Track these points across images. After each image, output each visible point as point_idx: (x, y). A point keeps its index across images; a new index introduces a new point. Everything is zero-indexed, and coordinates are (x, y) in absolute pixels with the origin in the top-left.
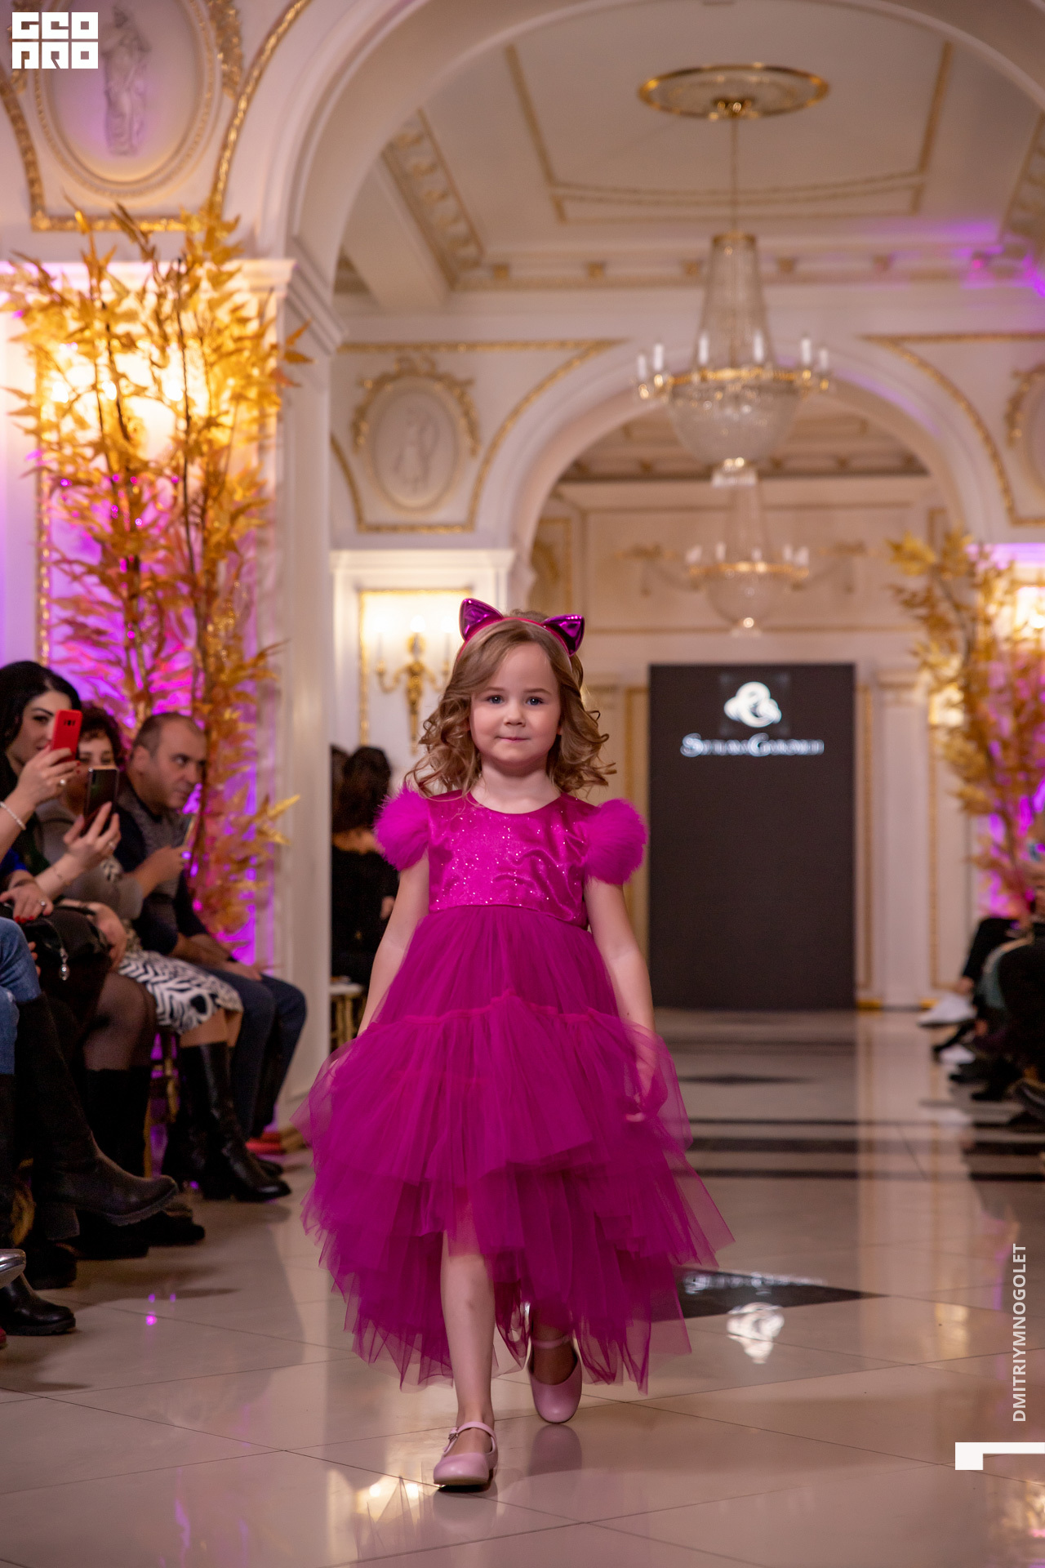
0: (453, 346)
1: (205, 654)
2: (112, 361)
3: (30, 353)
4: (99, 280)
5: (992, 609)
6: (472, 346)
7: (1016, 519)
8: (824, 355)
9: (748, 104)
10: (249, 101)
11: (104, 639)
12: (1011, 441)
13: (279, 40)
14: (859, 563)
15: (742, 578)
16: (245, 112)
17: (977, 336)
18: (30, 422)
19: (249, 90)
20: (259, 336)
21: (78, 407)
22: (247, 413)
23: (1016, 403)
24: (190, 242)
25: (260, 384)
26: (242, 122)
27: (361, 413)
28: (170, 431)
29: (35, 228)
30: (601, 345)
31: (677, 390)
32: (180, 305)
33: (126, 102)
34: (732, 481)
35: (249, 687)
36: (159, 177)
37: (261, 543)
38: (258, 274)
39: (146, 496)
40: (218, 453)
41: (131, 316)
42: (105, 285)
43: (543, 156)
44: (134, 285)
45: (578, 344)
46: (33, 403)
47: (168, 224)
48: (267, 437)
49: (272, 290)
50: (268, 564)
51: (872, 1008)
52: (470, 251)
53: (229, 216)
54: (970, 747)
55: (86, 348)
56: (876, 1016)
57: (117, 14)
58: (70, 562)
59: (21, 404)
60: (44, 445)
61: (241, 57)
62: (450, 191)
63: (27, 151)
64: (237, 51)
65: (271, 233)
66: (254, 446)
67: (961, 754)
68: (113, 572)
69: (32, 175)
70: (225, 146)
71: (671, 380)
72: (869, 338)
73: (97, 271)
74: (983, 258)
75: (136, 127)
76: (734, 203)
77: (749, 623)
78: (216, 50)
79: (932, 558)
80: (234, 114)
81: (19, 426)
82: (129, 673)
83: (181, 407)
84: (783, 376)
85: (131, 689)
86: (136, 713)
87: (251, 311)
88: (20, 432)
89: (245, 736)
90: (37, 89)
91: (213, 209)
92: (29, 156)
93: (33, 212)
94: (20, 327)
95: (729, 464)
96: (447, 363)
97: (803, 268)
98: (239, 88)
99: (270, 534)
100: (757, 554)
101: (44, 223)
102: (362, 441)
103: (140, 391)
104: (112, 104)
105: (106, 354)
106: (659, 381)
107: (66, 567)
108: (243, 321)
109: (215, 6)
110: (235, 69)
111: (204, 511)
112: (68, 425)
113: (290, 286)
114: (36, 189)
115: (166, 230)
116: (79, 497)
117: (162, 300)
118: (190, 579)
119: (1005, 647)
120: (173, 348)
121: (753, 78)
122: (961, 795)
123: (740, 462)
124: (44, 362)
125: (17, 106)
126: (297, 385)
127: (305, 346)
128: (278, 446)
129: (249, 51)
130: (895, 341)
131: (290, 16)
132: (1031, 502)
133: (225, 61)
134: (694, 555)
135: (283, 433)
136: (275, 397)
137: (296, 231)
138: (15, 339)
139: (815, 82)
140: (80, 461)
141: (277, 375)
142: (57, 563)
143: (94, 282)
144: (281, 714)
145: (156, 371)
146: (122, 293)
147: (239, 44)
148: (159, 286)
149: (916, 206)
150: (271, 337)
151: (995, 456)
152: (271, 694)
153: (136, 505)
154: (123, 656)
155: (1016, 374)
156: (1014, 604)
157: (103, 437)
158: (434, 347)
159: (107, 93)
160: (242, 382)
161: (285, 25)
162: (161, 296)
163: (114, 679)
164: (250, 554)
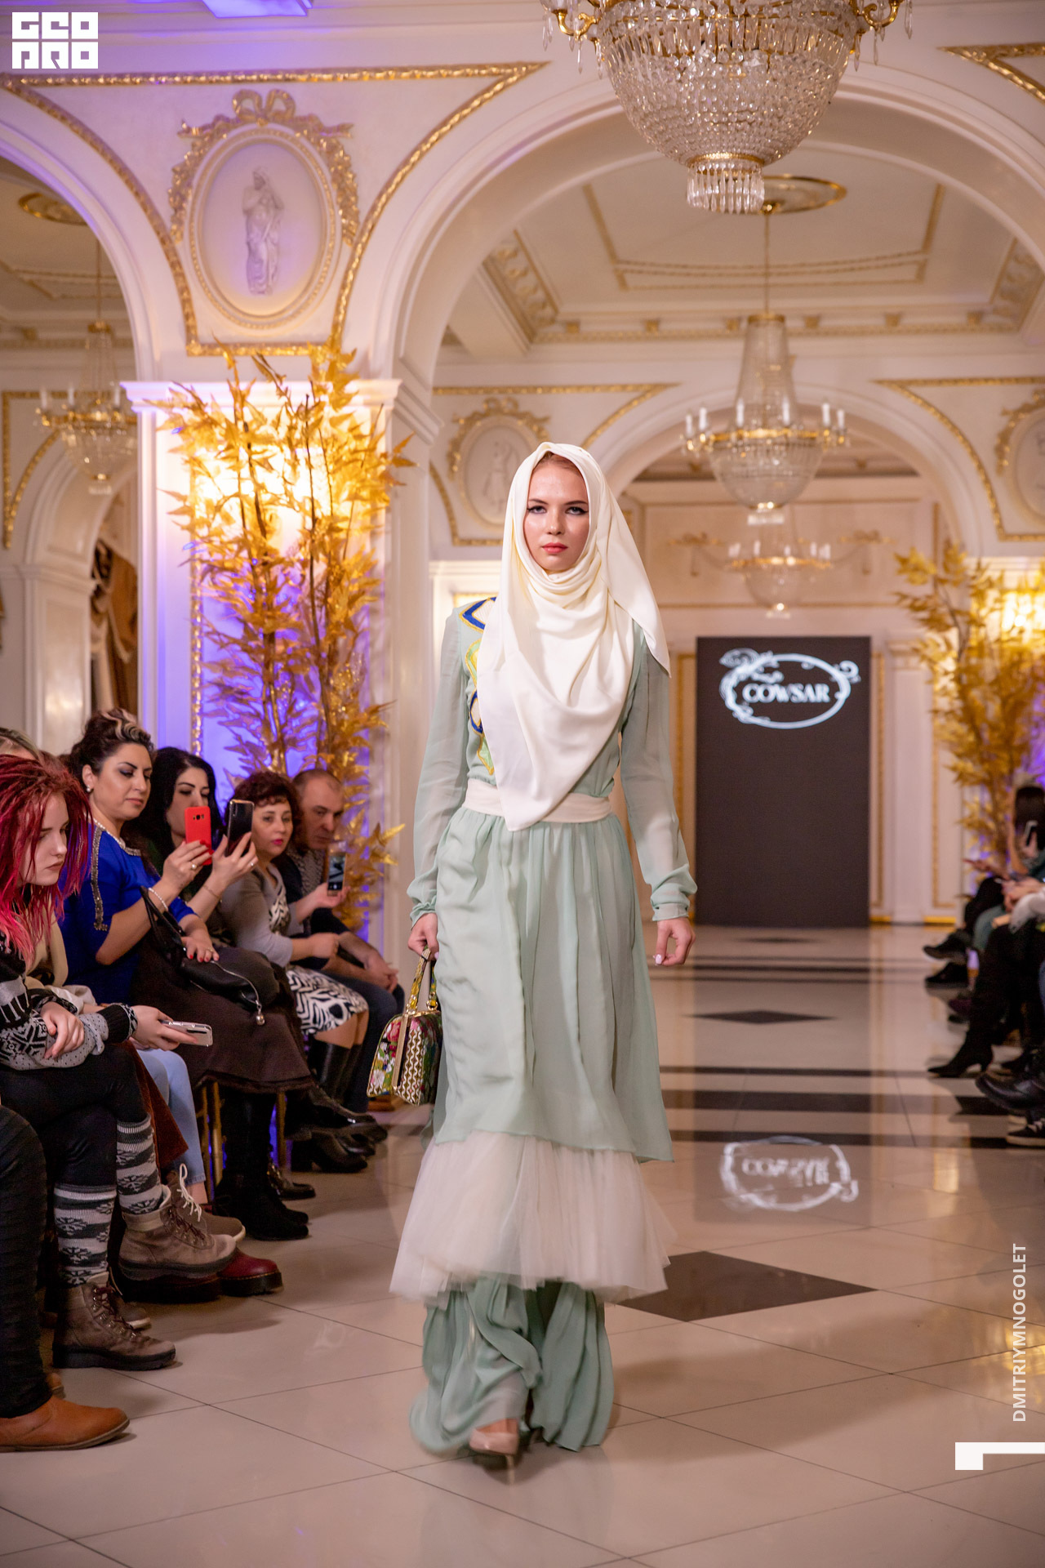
0: (532, 389)
1: (328, 710)
2: (252, 473)
3: (187, 462)
4: (242, 406)
5: (983, 612)
6: (548, 389)
7: (1004, 535)
8: (841, 414)
9: (778, 205)
10: (363, 249)
11: (246, 698)
12: (1000, 469)
13: (388, 199)
14: (874, 548)
15: (775, 569)
16: (360, 258)
17: (972, 380)
18: (185, 520)
19: (364, 239)
20: (371, 450)
21: (226, 507)
22: (361, 507)
23: (1004, 437)
24: (315, 370)
25: (372, 486)
26: (358, 265)
27: (456, 445)
28: (300, 527)
29: (189, 354)
30: (657, 388)
31: (719, 445)
32: (307, 434)
33: (263, 251)
34: (764, 521)
35: (362, 733)
36: (290, 312)
37: (372, 612)
38: (370, 392)
39: (280, 581)
40: (336, 543)
41: (268, 440)
42: (246, 410)
43: (608, 242)
44: (270, 414)
45: (637, 387)
46: (188, 504)
47: (297, 350)
48: (378, 527)
49: (382, 405)
50: (379, 628)
51: (883, 923)
52: (548, 311)
53: (347, 347)
54: (962, 729)
55: (233, 463)
56: (887, 929)
57: (256, 179)
58: (219, 634)
59: (179, 505)
60: (198, 539)
61: (358, 213)
62: (531, 267)
63: (183, 290)
64: (354, 208)
65: (382, 358)
66: (368, 532)
67: (954, 733)
68: (253, 644)
69: (187, 310)
70: (343, 287)
71: (713, 438)
72: (880, 382)
73: (240, 398)
74: (977, 316)
75: (271, 271)
76: (767, 275)
77: (780, 607)
78: (337, 207)
79: (933, 570)
80: (352, 260)
81: (177, 524)
82: (266, 724)
83: (308, 507)
84: (807, 434)
85: (268, 738)
86: (272, 757)
87: (365, 430)
88: (178, 528)
89: (361, 773)
90: (191, 240)
91: (334, 343)
92: (185, 294)
93: (188, 341)
94: (178, 440)
95: (761, 506)
96: (527, 403)
97: (825, 323)
98: (355, 239)
99: (380, 604)
100: (787, 550)
101: (197, 350)
102: (456, 468)
103: (275, 501)
104: (252, 252)
105: (248, 465)
106: (703, 438)
107: (216, 637)
108: (360, 437)
109: (336, 171)
110: (352, 223)
111: (327, 594)
112: (218, 521)
113: (397, 400)
114: (190, 322)
115: (296, 354)
116: (224, 579)
117: (293, 431)
118: (316, 649)
119: (995, 647)
120: (302, 468)
121: (783, 186)
122: (954, 769)
123: (771, 505)
124: (197, 468)
125: (176, 254)
126: (404, 484)
127: (408, 453)
128: (386, 533)
129: (364, 207)
130: (903, 385)
131: (398, 178)
132: (1016, 521)
133: (344, 216)
134: (735, 550)
135: (392, 522)
136: (384, 494)
137: (402, 354)
138: (174, 451)
139: (835, 187)
140: (227, 551)
141: (386, 476)
142: (208, 634)
143: (238, 405)
144: (388, 753)
145: (289, 487)
146: (261, 420)
147: (356, 203)
148: (291, 420)
149: (921, 276)
150: (382, 447)
151: (987, 481)
152: (381, 735)
153: (273, 588)
154: (259, 708)
155: (1005, 413)
156: (1001, 609)
157: (245, 535)
158: (517, 389)
159: (248, 244)
160: (358, 485)
161: (393, 186)
162: (292, 428)
163: (253, 727)
164: (365, 623)
